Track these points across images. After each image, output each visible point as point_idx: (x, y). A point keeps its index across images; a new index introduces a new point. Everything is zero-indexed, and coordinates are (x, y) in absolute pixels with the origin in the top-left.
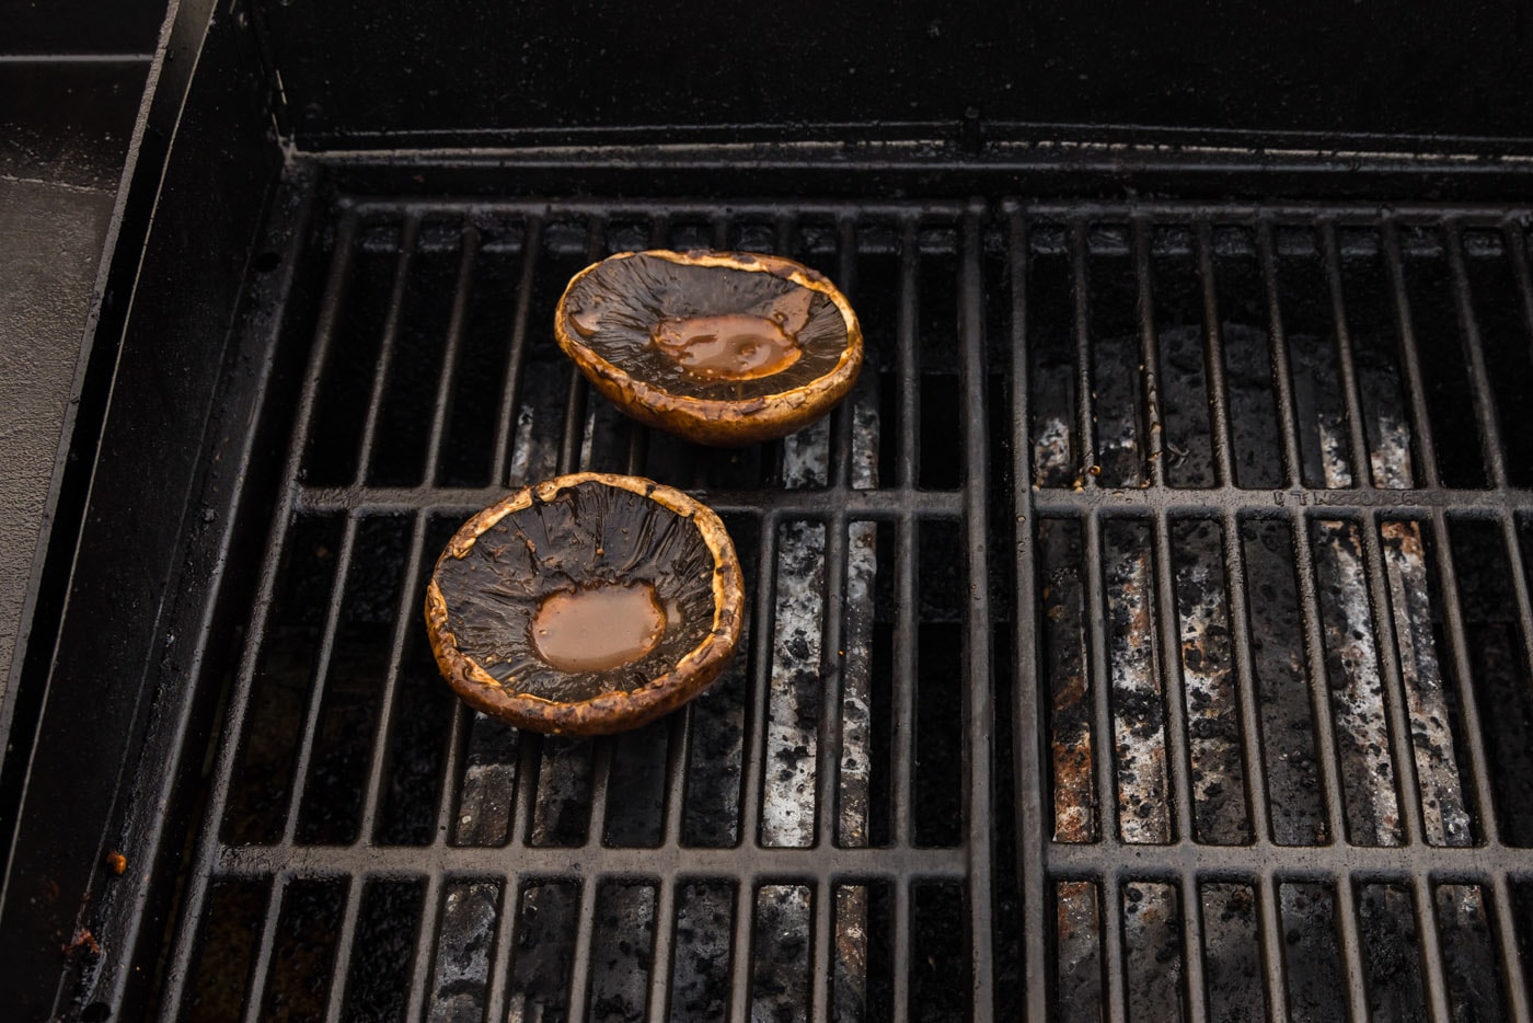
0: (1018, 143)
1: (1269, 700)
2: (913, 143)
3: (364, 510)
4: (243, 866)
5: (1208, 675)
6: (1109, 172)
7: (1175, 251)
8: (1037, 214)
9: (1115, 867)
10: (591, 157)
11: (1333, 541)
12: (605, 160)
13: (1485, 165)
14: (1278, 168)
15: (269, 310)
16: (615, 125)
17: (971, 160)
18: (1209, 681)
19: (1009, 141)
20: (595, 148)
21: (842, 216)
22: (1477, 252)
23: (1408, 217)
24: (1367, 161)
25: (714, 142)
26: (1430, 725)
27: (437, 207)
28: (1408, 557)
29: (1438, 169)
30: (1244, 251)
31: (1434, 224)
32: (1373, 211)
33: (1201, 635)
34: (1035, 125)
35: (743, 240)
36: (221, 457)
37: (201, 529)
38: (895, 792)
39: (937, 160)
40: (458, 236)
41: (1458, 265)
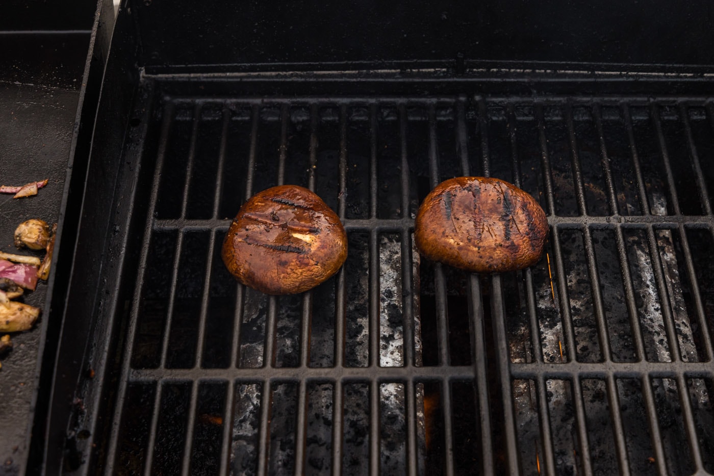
0: (481, 70)
1: (608, 310)
2: (432, 70)
3: (186, 229)
4: (143, 378)
5: (579, 300)
6: (524, 82)
7: (555, 118)
8: (491, 102)
9: (542, 372)
10: (283, 77)
11: (634, 245)
12: (290, 78)
13: (696, 78)
14: (602, 80)
15: (137, 143)
16: (295, 62)
17: (460, 77)
18: (579, 303)
19: (477, 69)
20: (285, 73)
21: (399, 102)
22: (695, 118)
23: (662, 101)
24: (642, 76)
25: (340, 70)
26: (681, 325)
27: (210, 100)
28: (668, 254)
29: (675, 80)
30: (587, 118)
31: (674, 104)
32: (646, 99)
33: (575, 284)
34: (489, 61)
35: (354, 114)
36: (120, 205)
37: (114, 234)
38: (440, 343)
39: (444, 77)
40: (220, 113)
41: (686, 122)
